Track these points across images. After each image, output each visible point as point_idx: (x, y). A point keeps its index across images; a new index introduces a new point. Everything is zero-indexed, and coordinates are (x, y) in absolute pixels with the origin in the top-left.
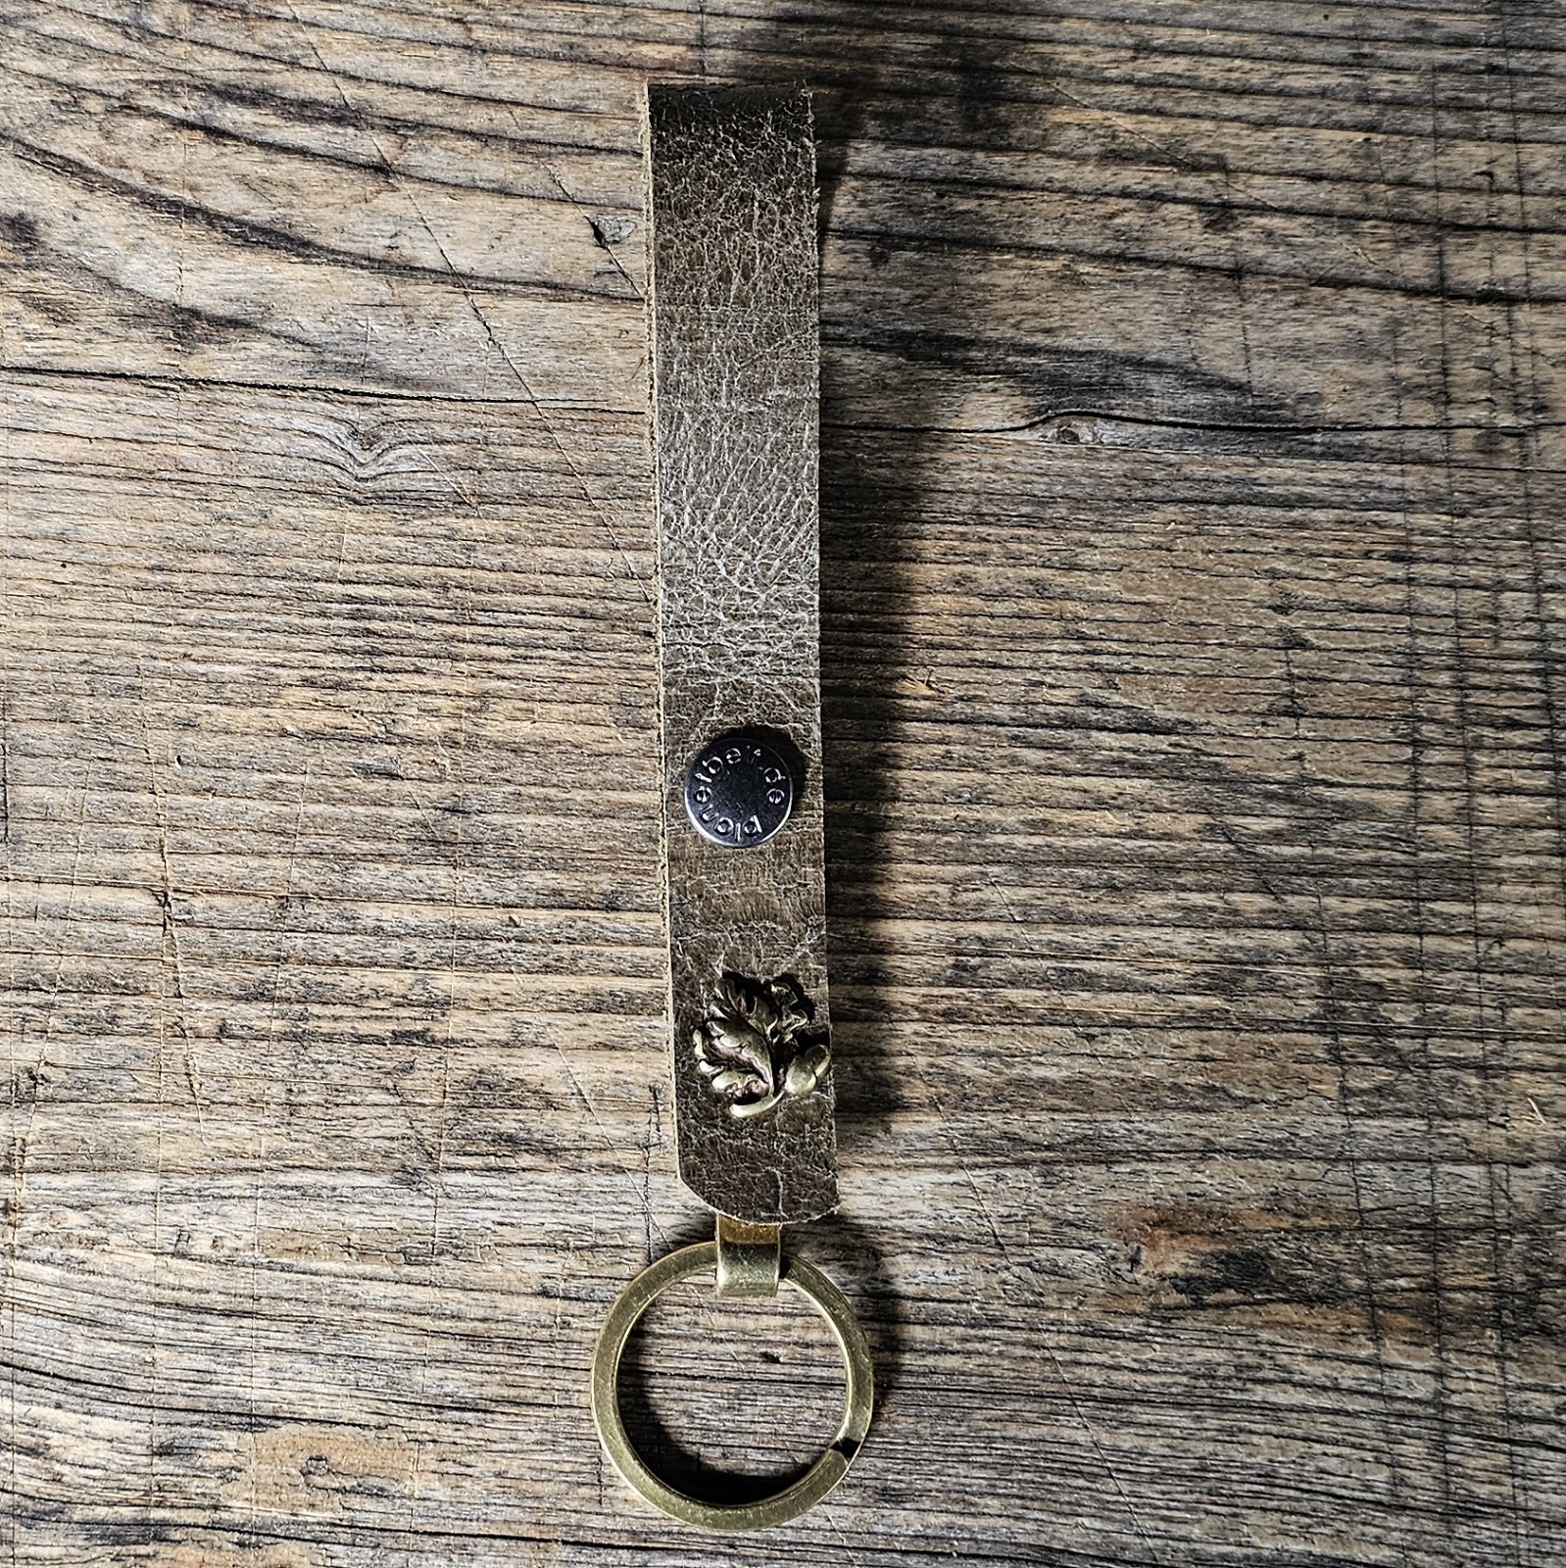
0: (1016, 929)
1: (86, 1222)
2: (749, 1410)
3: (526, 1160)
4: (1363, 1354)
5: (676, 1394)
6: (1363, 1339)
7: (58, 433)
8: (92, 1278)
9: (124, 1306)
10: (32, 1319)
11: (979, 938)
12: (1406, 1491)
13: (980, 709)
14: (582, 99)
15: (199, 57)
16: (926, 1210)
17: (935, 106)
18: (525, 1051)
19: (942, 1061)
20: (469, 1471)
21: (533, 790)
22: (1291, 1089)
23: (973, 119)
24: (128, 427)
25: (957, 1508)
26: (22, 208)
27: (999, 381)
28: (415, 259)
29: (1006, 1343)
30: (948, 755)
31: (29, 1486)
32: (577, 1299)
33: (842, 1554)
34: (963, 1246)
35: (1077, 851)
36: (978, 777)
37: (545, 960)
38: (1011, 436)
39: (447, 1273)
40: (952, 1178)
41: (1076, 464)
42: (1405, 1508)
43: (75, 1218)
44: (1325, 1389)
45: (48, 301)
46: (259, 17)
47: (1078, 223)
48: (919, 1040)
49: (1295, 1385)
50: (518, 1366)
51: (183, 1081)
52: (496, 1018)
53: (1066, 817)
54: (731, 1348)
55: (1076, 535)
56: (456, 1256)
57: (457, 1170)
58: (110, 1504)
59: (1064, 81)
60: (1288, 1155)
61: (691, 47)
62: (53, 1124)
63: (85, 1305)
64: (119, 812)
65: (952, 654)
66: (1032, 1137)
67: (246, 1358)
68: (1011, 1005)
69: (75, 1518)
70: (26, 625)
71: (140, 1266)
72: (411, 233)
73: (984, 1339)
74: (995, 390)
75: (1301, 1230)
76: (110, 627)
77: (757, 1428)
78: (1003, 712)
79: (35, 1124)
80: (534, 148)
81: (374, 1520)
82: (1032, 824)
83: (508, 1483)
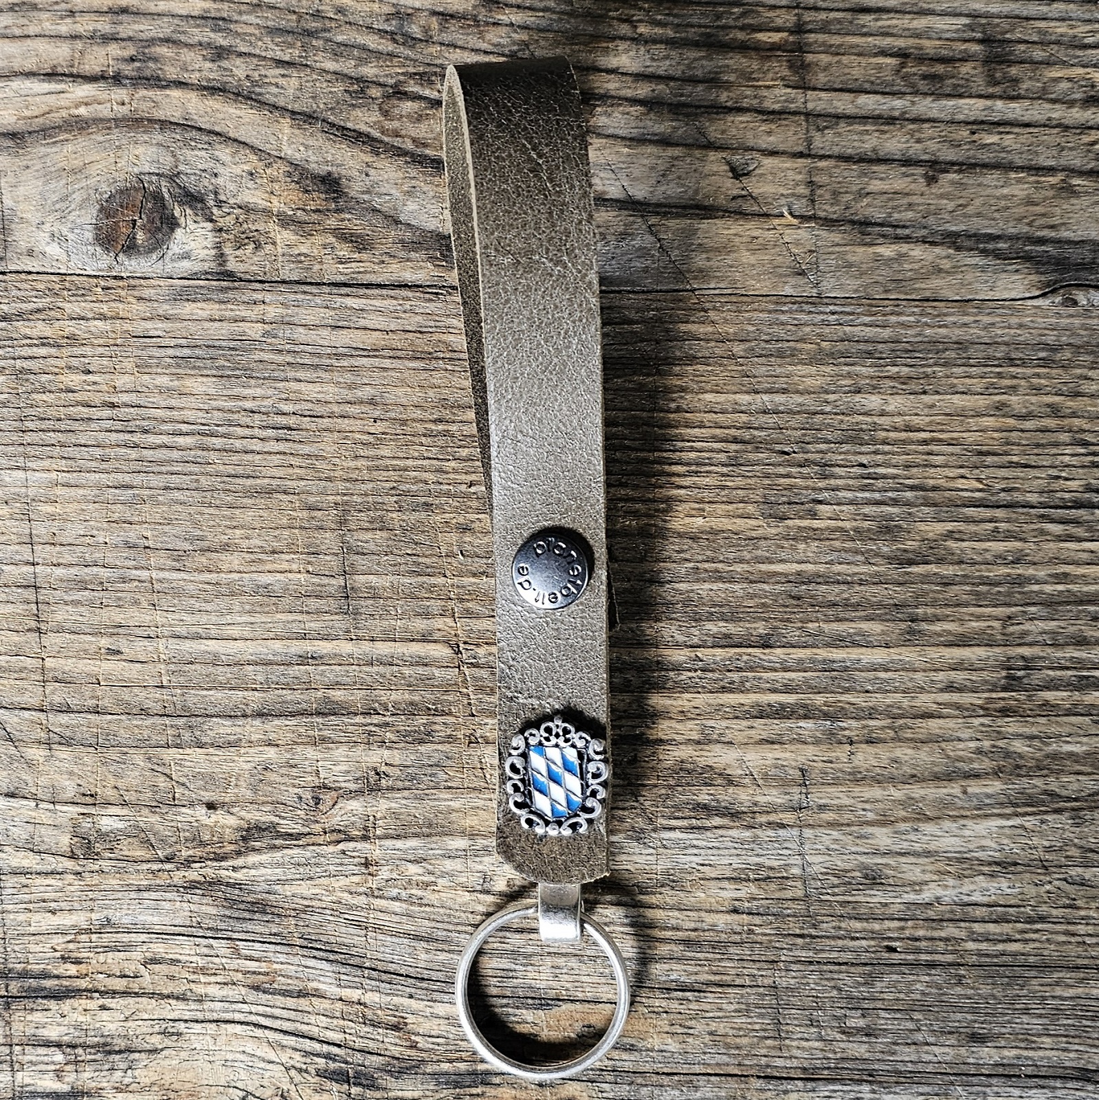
0: (1049, 650)
1: (421, 871)
2: (879, 984)
3: (717, 821)
5: (829, 975)
7: (365, 329)
8: (427, 909)
9: (451, 927)
10: (389, 939)
11: (1023, 657)
13: (1017, 497)
14: (716, 73)
15: (447, 55)
16: (994, 845)
17: (966, 69)
18: (712, 746)
19: (1001, 743)
20: (691, 1031)
21: (706, 565)
23: (992, 76)
24: (413, 322)
25: (1022, 1045)
26: (330, 168)
27: (1019, 264)
28: (605, 193)
29: (1052, 933)
30: (996, 530)
31: (395, 1051)
32: (758, 914)
33: (946, 1078)
34: (1019, 868)
35: (1087, 594)
36: (1018, 544)
37: (722, 683)
38: (1030, 303)
39: (668, 899)
40: (1010, 823)
41: (1077, 321)
43: (413, 869)
45: (352, 235)
46: (487, 24)
47: (1071, 149)
48: (984, 729)
50: (720, 960)
51: (479, 773)
52: (690, 724)
53: (1081, 570)
54: (864, 943)
55: (1078, 371)
56: (673, 888)
57: (670, 829)
58: (451, 1061)
59: (1056, 47)
61: (791, 32)
62: (393, 805)
63: (424, 927)
64: (424, 591)
65: (996, 458)
66: (1064, 793)
67: (535, 960)
68: (1046, 703)
69: (428, 1071)
70: (352, 464)
71: (459, 900)
72: (602, 175)
73: (1037, 931)
74: (1017, 271)
76: (410, 463)
77: (885, 996)
78: (1033, 498)
79: (382, 805)
80: (685, 110)
81: (628, 1066)
82: (1056, 576)
83: (718, 1038)
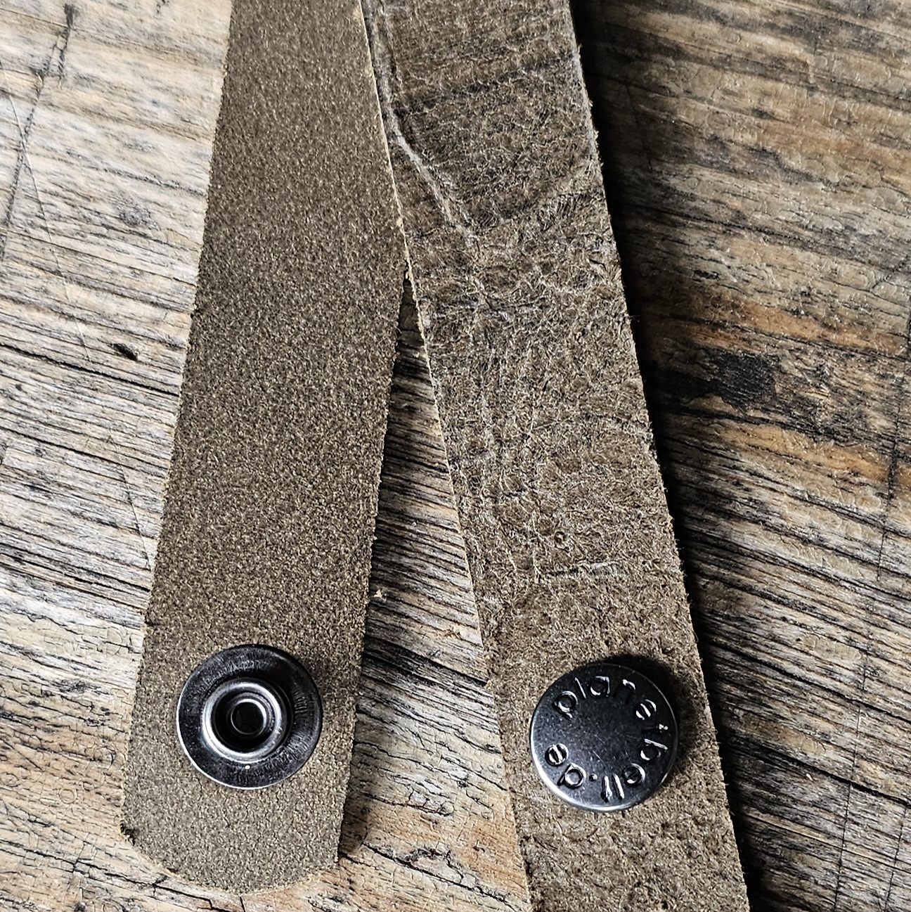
4: (866, 510)
6: (870, 492)
12: (876, 687)
22: (861, 173)
42: (870, 707)
44: (806, 542)
49: (768, 528)
60: (837, 251)
75: (828, 344)
